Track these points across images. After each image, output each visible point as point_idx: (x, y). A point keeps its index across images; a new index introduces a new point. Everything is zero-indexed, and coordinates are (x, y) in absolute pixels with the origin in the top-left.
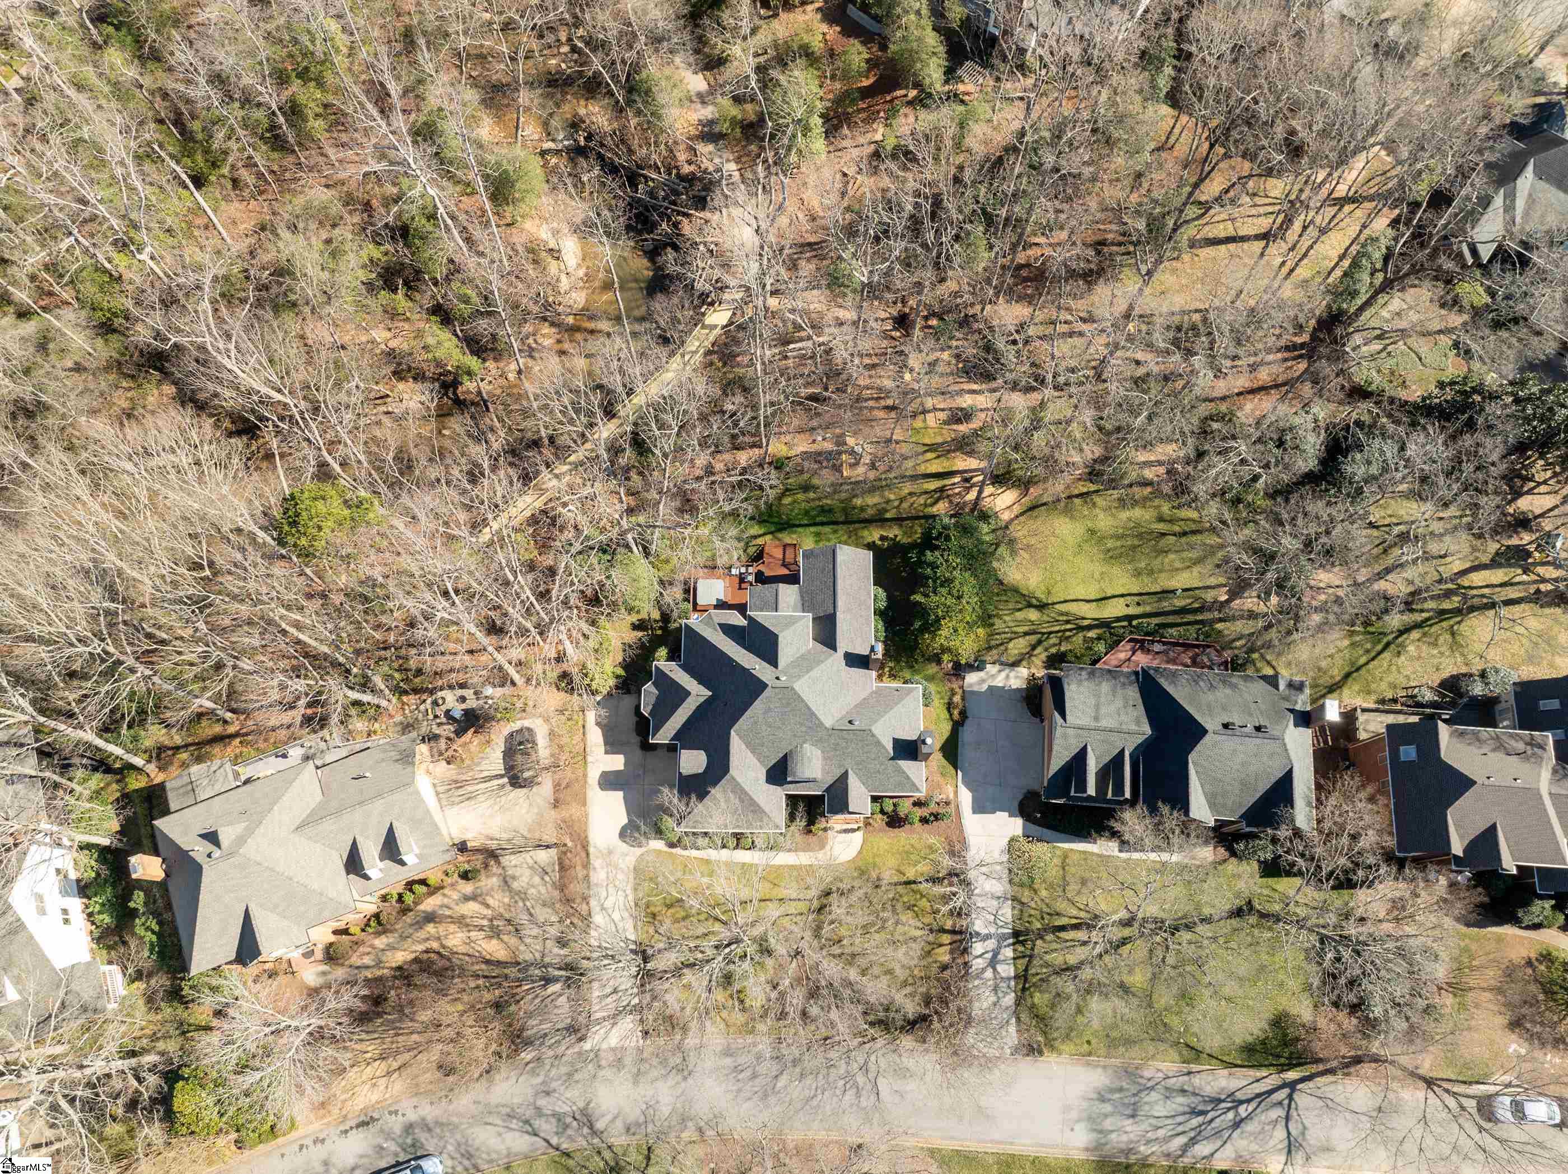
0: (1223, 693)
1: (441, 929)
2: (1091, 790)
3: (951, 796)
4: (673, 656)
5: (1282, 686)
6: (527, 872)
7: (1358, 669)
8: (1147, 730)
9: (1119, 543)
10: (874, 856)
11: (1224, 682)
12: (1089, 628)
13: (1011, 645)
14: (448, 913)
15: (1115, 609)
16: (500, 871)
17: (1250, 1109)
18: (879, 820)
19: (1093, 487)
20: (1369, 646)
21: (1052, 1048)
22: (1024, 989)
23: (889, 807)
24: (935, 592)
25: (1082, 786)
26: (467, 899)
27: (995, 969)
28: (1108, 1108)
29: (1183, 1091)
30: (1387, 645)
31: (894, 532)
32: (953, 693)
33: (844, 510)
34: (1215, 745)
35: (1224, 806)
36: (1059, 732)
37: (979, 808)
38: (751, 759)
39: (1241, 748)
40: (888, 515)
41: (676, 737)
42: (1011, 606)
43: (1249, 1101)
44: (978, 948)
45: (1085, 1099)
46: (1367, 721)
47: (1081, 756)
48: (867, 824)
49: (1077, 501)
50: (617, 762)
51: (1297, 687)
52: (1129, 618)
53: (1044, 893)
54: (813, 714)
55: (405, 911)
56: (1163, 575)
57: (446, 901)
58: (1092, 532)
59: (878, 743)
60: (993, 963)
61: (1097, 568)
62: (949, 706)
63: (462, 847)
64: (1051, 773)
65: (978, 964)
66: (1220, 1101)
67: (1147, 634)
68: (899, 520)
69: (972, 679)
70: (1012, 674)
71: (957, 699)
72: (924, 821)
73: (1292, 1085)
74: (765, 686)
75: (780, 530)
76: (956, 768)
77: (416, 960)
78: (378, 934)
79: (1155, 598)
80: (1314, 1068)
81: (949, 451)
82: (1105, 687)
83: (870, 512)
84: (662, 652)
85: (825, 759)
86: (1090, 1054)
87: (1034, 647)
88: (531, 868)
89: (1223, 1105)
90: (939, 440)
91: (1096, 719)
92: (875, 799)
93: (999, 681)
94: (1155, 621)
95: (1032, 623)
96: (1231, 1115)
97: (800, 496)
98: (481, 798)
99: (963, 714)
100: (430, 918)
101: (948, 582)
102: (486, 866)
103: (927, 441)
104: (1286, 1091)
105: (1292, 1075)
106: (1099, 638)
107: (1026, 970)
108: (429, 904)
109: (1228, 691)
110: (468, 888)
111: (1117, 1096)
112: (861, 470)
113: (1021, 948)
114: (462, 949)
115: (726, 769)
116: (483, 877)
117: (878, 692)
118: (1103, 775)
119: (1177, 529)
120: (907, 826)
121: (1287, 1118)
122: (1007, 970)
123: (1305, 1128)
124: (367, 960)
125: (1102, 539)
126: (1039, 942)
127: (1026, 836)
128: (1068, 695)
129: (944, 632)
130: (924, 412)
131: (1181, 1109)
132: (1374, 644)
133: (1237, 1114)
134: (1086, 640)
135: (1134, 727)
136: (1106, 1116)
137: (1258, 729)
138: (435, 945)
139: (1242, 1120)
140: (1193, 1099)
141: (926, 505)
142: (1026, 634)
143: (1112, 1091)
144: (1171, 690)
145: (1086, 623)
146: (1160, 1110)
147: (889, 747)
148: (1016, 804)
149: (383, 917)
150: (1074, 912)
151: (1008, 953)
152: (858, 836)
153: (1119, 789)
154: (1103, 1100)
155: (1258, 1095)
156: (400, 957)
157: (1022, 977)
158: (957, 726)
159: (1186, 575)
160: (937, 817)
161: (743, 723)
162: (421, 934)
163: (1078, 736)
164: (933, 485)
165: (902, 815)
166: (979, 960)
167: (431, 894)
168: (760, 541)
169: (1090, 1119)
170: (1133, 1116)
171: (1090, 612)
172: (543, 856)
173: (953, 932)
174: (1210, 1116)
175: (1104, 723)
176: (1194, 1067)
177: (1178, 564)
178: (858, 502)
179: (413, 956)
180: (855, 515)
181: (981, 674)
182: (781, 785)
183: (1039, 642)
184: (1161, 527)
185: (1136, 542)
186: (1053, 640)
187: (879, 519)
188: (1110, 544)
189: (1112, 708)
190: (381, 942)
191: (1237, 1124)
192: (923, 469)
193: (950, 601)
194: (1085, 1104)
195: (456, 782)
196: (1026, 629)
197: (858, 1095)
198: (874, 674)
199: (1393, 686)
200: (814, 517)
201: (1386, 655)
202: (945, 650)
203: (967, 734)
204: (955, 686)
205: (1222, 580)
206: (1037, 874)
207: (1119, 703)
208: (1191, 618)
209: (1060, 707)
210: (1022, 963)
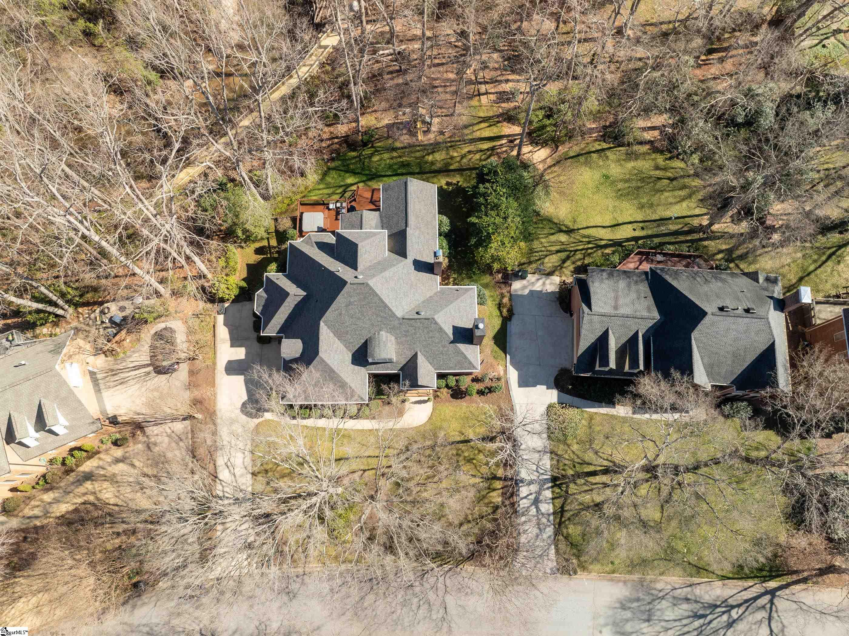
0: (716, 285)
1: (97, 486)
2: (613, 365)
3: (502, 373)
4: (281, 269)
5: (761, 279)
6: (166, 440)
7: (809, 274)
8: (656, 315)
9: (627, 185)
10: (442, 420)
11: (716, 278)
12: (606, 246)
13: (546, 260)
14: (102, 472)
15: (626, 232)
16: (145, 439)
17: (740, 612)
18: (445, 393)
19: (605, 146)
20: (815, 257)
21: (584, 568)
22: (560, 524)
23: (452, 383)
24: (486, 215)
25: (605, 361)
26: (117, 461)
27: (537, 508)
28: (628, 614)
29: (687, 600)
30: (830, 257)
31: (456, 179)
32: (502, 296)
33: (419, 164)
34: (713, 324)
35: (719, 374)
36: (586, 318)
37: (524, 383)
38: (338, 345)
39: (733, 327)
40: (452, 167)
41: (281, 331)
42: (546, 231)
43: (739, 606)
44: (524, 491)
45: (609, 608)
46: (820, 311)
47: (604, 338)
48: (436, 397)
49: (594, 156)
50: (240, 353)
51: (772, 281)
52: (636, 239)
53: (575, 447)
54: (386, 306)
55: (68, 472)
56: (660, 208)
57: (101, 463)
58: (607, 177)
59: (441, 330)
60: (536, 502)
61: (611, 203)
62: (500, 306)
63: (114, 421)
64: (580, 352)
65: (524, 504)
66: (717, 606)
67: (651, 248)
68: (460, 170)
69: (517, 285)
70: (548, 282)
71: (506, 300)
72: (481, 393)
73: (772, 593)
74: (344, 283)
75: (370, 180)
76: (505, 351)
77: (76, 510)
78: (47, 490)
79: (655, 224)
80: (789, 579)
81: (498, 122)
82: (622, 284)
83: (438, 166)
84: (273, 266)
85: (398, 343)
86: (613, 572)
87: (564, 261)
88: (169, 436)
89: (719, 610)
90: (491, 114)
91: (616, 308)
92: (441, 376)
93: (538, 287)
94: (656, 240)
95: (563, 243)
96: (725, 617)
97: (386, 156)
98: (132, 382)
99: (511, 311)
100: (89, 477)
101: (496, 207)
102: (134, 435)
103: (482, 114)
104: (768, 597)
105: (772, 584)
106: (614, 253)
107: (562, 507)
108: (88, 466)
109: (719, 284)
110: (118, 452)
111: (635, 605)
112: (431, 136)
113: (557, 490)
114: (112, 501)
115: (317, 353)
116: (131, 444)
117: (442, 292)
118: (621, 353)
119: (669, 174)
120: (468, 398)
121: (770, 619)
122: (547, 508)
123: (784, 626)
124: (37, 512)
125: (613, 182)
126: (572, 485)
127: (560, 403)
128: (592, 290)
129: (494, 245)
130: (479, 95)
131: (687, 614)
132: (820, 256)
133: (730, 616)
134: (603, 255)
135: (645, 314)
136: (627, 620)
137: (747, 311)
138: (91, 498)
139: (734, 621)
140: (695, 605)
141: (481, 160)
142: (558, 252)
143: (631, 601)
144: (674, 283)
145: (603, 243)
146: (670, 615)
147: (450, 332)
148: (553, 380)
149: (49, 478)
150: (600, 461)
151: (548, 494)
152: (429, 406)
153: (634, 363)
154: (624, 607)
155: (746, 601)
156: (63, 508)
157: (560, 512)
158: (506, 320)
159: (677, 207)
160: (490, 390)
161: (330, 314)
162: (81, 490)
163: (602, 322)
164: (486, 146)
165: (463, 388)
166: (525, 501)
167: (89, 458)
168: (354, 188)
169: (615, 624)
170: (648, 620)
171: (606, 235)
172: (179, 426)
173: (506, 479)
174: (710, 618)
175: (622, 311)
176: (696, 580)
177: (671, 200)
178: (430, 158)
179: (73, 507)
180: (427, 167)
181: (524, 282)
182: (364, 366)
183: (568, 258)
184: (658, 173)
185: (639, 184)
186: (579, 256)
187: (445, 170)
188: (620, 185)
189: (628, 300)
190: (48, 497)
191: (730, 624)
192: (478, 134)
193: (498, 220)
194: (610, 612)
195: (112, 370)
196: (558, 248)
197: (430, 610)
198: (439, 278)
199: (835, 286)
200: (395, 170)
201: (830, 263)
202: (495, 259)
203: (514, 327)
204: (504, 291)
205: (705, 211)
206: (570, 432)
207: (634, 295)
208: (682, 238)
209: (587, 300)
210: (558, 502)
